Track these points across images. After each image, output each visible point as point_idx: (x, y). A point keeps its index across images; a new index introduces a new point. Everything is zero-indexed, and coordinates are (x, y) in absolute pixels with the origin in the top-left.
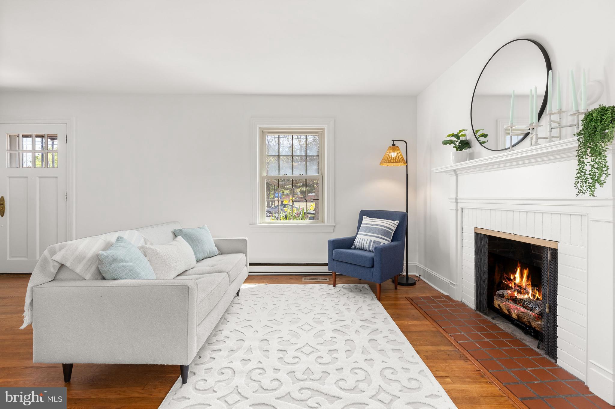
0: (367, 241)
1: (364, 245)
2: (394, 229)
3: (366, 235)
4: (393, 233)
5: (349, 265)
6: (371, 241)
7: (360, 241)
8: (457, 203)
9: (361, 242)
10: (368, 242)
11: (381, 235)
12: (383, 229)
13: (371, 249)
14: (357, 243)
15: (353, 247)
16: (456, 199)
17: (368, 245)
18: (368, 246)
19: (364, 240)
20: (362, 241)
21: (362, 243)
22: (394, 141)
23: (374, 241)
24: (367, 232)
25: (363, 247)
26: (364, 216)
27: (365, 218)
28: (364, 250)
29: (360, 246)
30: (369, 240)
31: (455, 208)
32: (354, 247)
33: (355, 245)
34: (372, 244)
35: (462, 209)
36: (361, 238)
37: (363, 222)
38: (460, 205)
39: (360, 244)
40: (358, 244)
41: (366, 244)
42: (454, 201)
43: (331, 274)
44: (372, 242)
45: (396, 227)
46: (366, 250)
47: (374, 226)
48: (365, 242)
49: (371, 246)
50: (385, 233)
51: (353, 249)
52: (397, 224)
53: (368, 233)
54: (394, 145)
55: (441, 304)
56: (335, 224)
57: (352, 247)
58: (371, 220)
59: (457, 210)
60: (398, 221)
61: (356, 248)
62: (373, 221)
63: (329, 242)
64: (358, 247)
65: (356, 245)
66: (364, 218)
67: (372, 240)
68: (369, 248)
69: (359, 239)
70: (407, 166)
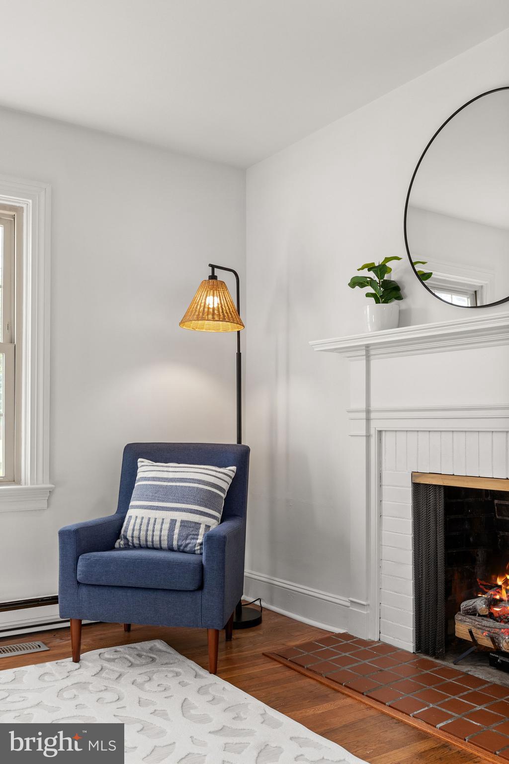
0: (163, 523)
1: (153, 536)
2: (226, 487)
3: (157, 509)
4: (224, 496)
5: (129, 593)
6: (173, 522)
7: (141, 525)
8: (368, 420)
9: (144, 528)
10: (166, 526)
11: (200, 505)
12: (201, 490)
13: (175, 543)
14: (133, 530)
15: (120, 543)
16: (368, 412)
17: (165, 533)
18: (166, 538)
19: (152, 521)
20: (148, 523)
21: (147, 530)
22: (213, 267)
23: (182, 522)
24: (159, 501)
25: (153, 542)
26: (140, 460)
27: (143, 464)
28: (153, 548)
29: (143, 538)
30: (169, 521)
31: (364, 433)
32: (122, 542)
33: (125, 538)
34: (177, 531)
35: (380, 432)
36: (143, 518)
37: (140, 475)
38: (376, 425)
39: (143, 533)
40: (136, 533)
41: (161, 531)
42: (364, 415)
43: (68, 624)
44: (178, 524)
45: (230, 481)
46: (160, 549)
47: (178, 484)
48: (158, 527)
49: (176, 537)
50: (207, 499)
51: (120, 549)
52: (233, 475)
53: (163, 501)
54: (213, 277)
55: (347, 654)
56: (53, 486)
57: (117, 545)
58: (166, 469)
59: (368, 437)
60: (234, 468)
61: (128, 546)
62: (171, 469)
63: (64, 535)
64: (136, 541)
65: (130, 539)
66: (139, 464)
67: (176, 521)
68: (168, 541)
69: (136, 520)
70: (239, 332)
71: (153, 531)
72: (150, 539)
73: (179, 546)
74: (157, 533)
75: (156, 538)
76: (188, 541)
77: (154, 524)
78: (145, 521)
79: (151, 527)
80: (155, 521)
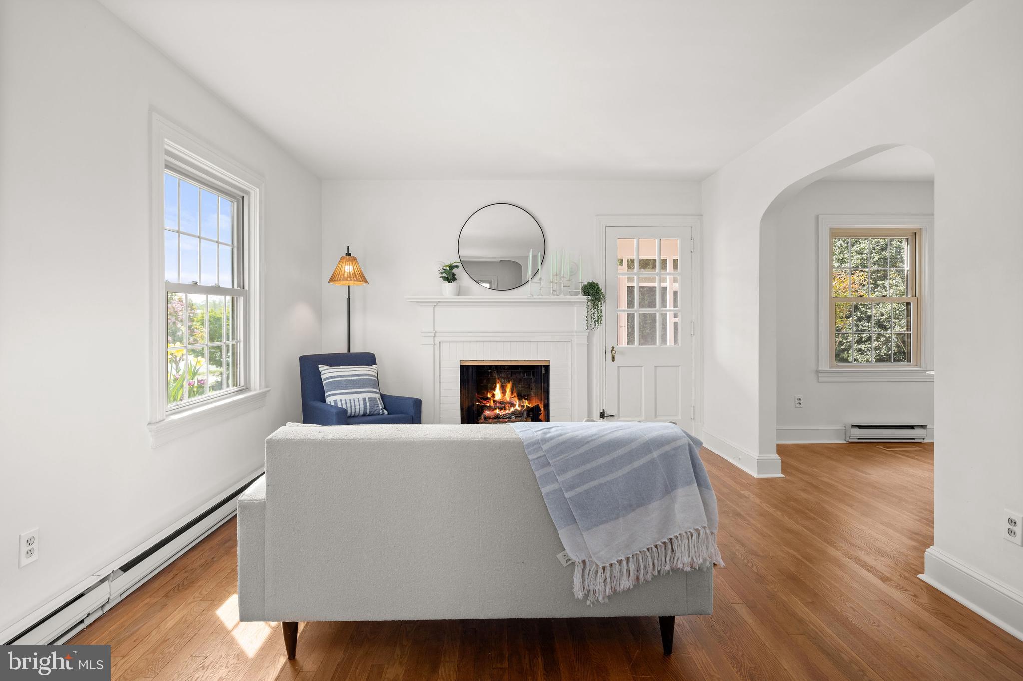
0: (358, 400)
1: (355, 409)
3: (352, 394)
6: (364, 399)
7: (346, 404)
8: (434, 337)
9: (348, 405)
10: (361, 402)
12: (371, 379)
16: (434, 333)
17: (362, 406)
18: (363, 409)
19: (352, 401)
20: (350, 402)
21: (351, 406)
23: (369, 398)
24: (352, 389)
25: (356, 412)
26: (319, 366)
27: (323, 368)
30: (362, 399)
31: (432, 343)
34: (368, 404)
35: (440, 342)
36: (345, 400)
37: (323, 377)
38: (438, 339)
39: (349, 408)
41: (359, 405)
42: (431, 334)
44: (367, 400)
47: (357, 378)
48: (357, 403)
49: (368, 407)
52: (376, 369)
53: (354, 388)
54: (349, 254)
56: (268, 389)
58: (341, 370)
59: (434, 344)
60: (375, 366)
66: (320, 369)
67: (365, 398)
68: (364, 410)
69: (341, 402)
70: (349, 287)
71: (355, 406)
72: (353, 411)
73: (370, 412)
74: (357, 407)
75: (357, 410)
76: (375, 408)
77: (354, 402)
78: (348, 401)
79: (353, 404)
80: (354, 400)
